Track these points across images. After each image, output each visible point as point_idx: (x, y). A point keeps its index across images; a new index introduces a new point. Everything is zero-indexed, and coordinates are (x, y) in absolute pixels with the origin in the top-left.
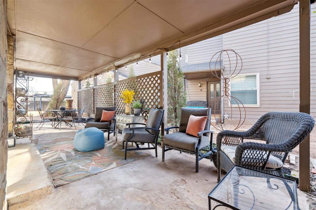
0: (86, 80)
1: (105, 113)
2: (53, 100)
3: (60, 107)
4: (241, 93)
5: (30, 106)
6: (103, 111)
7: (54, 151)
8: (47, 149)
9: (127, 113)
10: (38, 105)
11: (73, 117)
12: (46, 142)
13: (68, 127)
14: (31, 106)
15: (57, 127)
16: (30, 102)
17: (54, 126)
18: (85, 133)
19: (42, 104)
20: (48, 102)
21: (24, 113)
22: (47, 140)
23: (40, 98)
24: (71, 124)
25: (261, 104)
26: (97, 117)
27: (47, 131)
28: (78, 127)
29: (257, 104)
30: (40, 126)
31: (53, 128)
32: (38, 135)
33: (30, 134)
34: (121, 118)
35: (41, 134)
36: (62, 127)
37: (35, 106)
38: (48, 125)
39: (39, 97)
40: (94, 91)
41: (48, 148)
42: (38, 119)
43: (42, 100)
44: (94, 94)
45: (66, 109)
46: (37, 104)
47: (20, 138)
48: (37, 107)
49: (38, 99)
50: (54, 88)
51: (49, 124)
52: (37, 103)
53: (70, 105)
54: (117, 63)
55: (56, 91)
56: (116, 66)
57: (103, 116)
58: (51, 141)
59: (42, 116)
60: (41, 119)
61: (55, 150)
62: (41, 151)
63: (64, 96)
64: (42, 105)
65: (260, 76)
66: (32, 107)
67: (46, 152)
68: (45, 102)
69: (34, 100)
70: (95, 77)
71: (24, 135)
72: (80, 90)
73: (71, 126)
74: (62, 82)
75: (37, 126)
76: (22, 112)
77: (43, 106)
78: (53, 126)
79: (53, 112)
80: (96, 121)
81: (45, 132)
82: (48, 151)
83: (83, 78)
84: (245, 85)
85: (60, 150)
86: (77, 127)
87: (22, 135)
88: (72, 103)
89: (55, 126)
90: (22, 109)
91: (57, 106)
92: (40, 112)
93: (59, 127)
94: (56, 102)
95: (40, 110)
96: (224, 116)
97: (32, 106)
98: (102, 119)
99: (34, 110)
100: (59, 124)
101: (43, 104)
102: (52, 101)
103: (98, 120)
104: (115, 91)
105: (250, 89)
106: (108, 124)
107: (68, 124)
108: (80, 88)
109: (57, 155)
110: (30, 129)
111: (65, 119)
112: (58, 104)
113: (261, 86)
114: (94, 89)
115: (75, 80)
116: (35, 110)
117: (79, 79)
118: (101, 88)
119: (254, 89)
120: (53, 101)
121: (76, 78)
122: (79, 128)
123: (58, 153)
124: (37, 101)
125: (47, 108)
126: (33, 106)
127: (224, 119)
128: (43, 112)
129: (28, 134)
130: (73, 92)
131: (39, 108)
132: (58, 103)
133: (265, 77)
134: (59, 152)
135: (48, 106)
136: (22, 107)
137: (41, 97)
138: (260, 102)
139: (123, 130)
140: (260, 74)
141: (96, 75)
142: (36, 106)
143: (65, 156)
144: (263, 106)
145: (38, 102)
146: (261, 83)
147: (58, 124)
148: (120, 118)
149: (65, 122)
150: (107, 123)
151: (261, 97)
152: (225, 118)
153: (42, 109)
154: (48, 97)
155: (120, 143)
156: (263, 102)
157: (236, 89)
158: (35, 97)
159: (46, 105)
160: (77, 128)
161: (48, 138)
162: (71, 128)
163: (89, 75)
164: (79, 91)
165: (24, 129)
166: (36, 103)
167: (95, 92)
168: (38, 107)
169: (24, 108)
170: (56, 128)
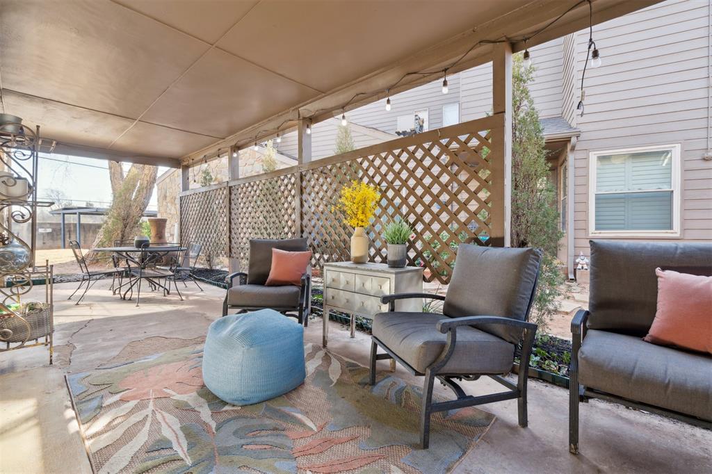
0: (204, 166)
1: (280, 257)
2: (112, 219)
3: (136, 239)
4: (623, 200)
5: (53, 236)
6: (275, 250)
7: (132, 404)
8: (106, 391)
9: (356, 258)
10: (72, 233)
11: (173, 268)
12: (99, 354)
13: (158, 294)
14: (55, 236)
15: (128, 296)
16: (54, 227)
17: (117, 292)
18: (244, 333)
19: (82, 230)
20: (99, 226)
21: (24, 260)
22: (103, 349)
23: (76, 216)
24: (167, 287)
25: (684, 230)
26: (255, 270)
27: (99, 312)
28: (187, 296)
29: (671, 227)
30: (81, 292)
31: (116, 300)
32: (72, 325)
33: (46, 329)
34: (342, 275)
35: (80, 323)
36: (143, 295)
37: (64, 235)
38: (101, 289)
39: (75, 214)
40: (230, 194)
41: (110, 385)
42: (72, 272)
43: (82, 222)
44: (230, 203)
45: (151, 246)
46: (69, 231)
47: (8, 349)
48: (70, 237)
49: (72, 219)
50: (114, 190)
51: (103, 287)
52: (70, 228)
53: (160, 235)
54: (309, 109)
55: (120, 196)
56: (304, 118)
57: (276, 268)
58: (115, 353)
59: (82, 261)
60: (78, 272)
61: (134, 398)
62: (83, 407)
63: (142, 210)
64: (82, 233)
65: (685, 152)
66: (57, 240)
67: (101, 407)
68: (90, 226)
69: (61, 222)
70: (235, 155)
71: (22, 336)
72: (188, 193)
73: (166, 291)
74: (135, 171)
75: (70, 292)
76: (14, 256)
77: (85, 237)
78: (114, 293)
79: (115, 254)
80: (253, 283)
81: (94, 313)
82: (108, 406)
83: (196, 159)
84: (634, 178)
85: (152, 396)
86: (184, 295)
87: (17, 336)
88: (164, 227)
89: (123, 293)
90: (17, 247)
91: (123, 236)
92: (77, 250)
93: (135, 296)
94: (120, 226)
95: (78, 246)
96: (577, 261)
97: (57, 235)
98: (272, 276)
99: (63, 245)
100: (135, 288)
101: (85, 231)
102: (110, 223)
103: (260, 278)
104: (301, 190)
105: (653, 188)
106: (297, 292)
107: (157, 286)
108: (185, 188)
109: (148, 424)
110: (45, 315)
111: (148, 271)
112: (128, 230)
113: (685, 181)
114: (230, 187)
115: (172, 167)
116: (64, 247)
117: (185, 163)
118: (252, 184)
119: (666, 188)
120: (113, 222)
121: (176, 161)
122: (191, 298)
123: (148, 411)
124: (70, 224)
125: (97, 241)
126: (59, 237)
127: (575, 270)
128: (84, 252)
129: (38, 332)
130: (161, 201)
131: (74, 243)
132: (126, 227)
133: (699, 155)
134: (151, 406)
135: (100, 236)
136: (16, 242)
137: (80, 213)
138: (682, 224)
139: (373, 318)
140: (682, 148)
141: (237, 148)
142: (67, 236)
143: (181, 434)
144: (689, 234)
145: (72, 226)
146: (685, 171)
147: (131, 288)
148: (339, 276)
149: (150, 281)
150: (294, 289)
151: (684, 210)
152: (580, 266)
153: (82, 244)
154: (97, 213)
155: (347, 357)
156: (689, 224)
157: (611, 190)
158: (64, 214)
159: (91, 234)
160: (184, 298)
161: (104, 340)
162: (168, 297)
163: (214, 150)
164: (183, 194)
165: (24, 315)
166: (67, 230)
167: (233, 196)
168: (73, 238)
169: (23, 244)
170: (124, 298)
